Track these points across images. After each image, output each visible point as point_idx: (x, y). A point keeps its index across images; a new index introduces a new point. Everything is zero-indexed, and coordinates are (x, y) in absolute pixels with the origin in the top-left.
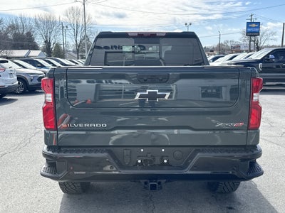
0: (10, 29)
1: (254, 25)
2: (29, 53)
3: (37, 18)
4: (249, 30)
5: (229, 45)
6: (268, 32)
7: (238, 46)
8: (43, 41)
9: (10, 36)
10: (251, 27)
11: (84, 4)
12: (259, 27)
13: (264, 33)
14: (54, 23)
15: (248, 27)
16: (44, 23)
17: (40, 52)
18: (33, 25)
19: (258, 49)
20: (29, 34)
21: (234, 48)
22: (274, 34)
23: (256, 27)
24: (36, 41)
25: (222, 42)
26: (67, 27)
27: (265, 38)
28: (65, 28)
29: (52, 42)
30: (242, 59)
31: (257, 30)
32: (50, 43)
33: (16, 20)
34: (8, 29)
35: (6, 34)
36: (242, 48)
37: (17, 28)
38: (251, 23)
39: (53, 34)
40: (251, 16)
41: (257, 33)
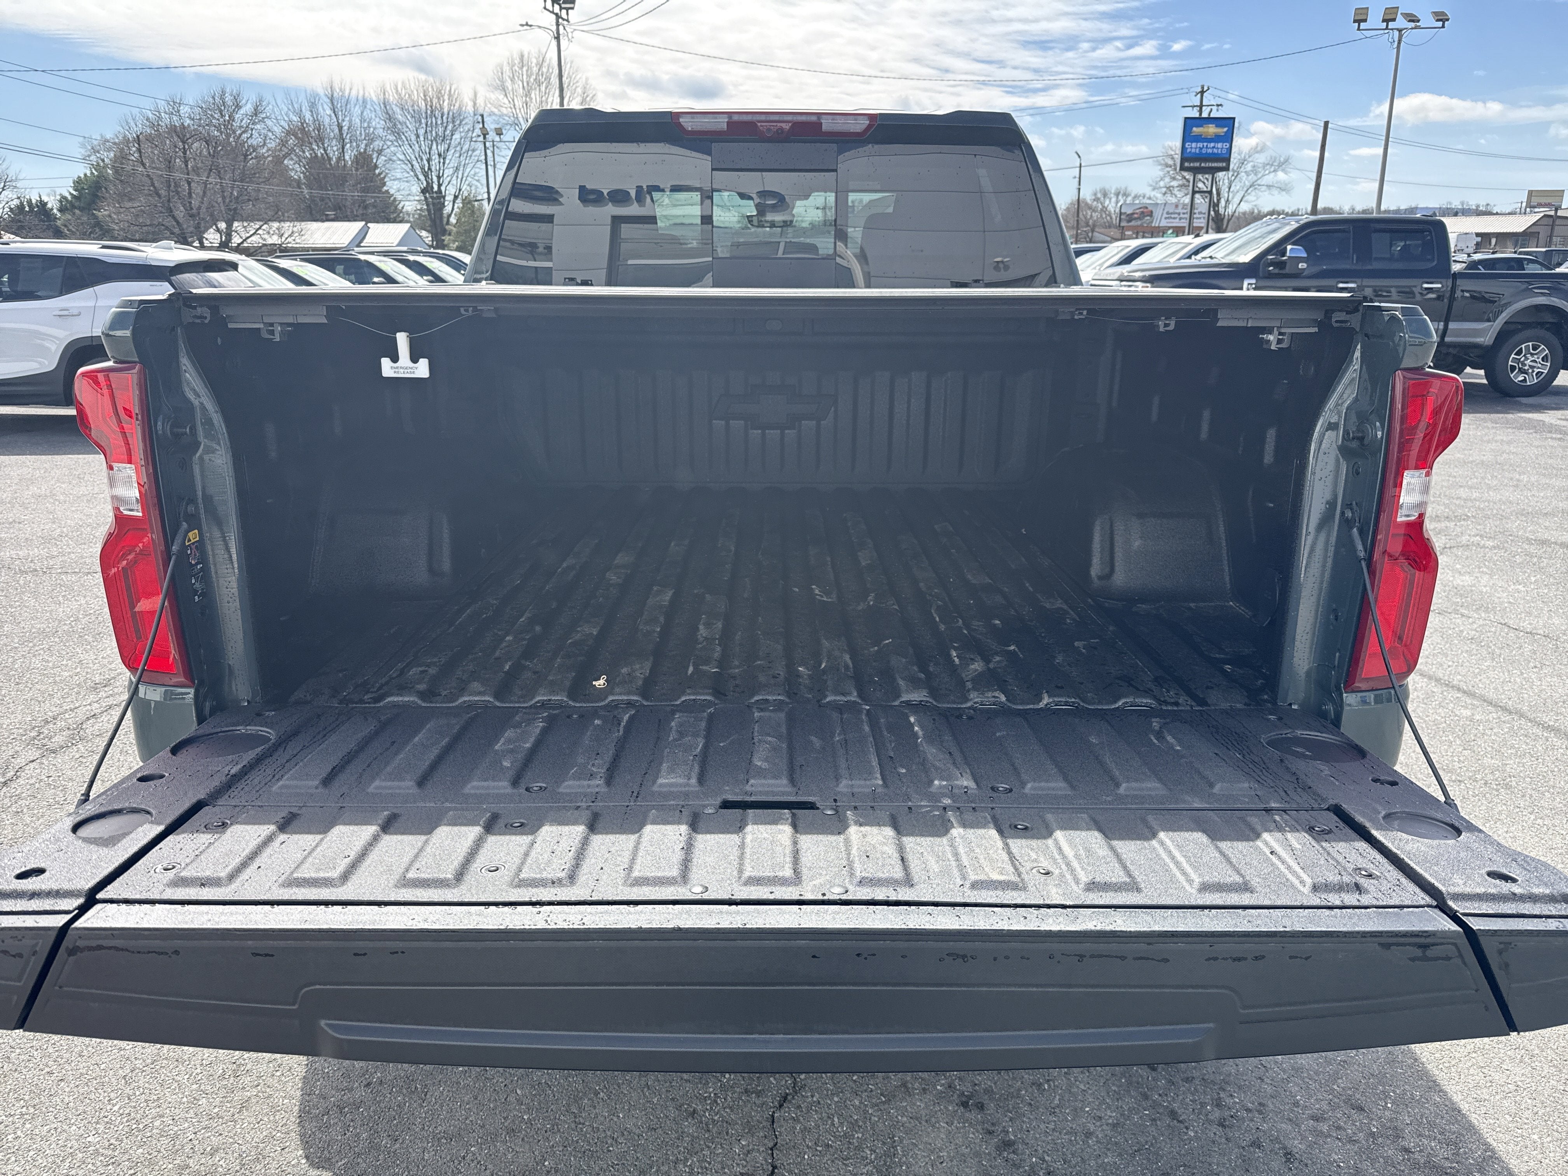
0: (292, 141)
1: (1211, 130)
2: (363, 234)
3: (392, 98)
4: (1193, 147)
5: (1112, 206)
6: (1261, 159)
7: (1146, 212)
8: (416, 189)
9: (295, 169)
10: (1198, 138)
11: (558, 38)
12: (1229, 138)
13: (1242, 163)
14: (456, 119)
15: (1187, 136)
16: (417, 116)
17: (404, 227)
18: (378, 124)
19: (1219, 223)
20: (364, 161)
21: (1130, 218)
22: (1282, 164)
23: (1217, 138)
24: (392, 187)
25: (1087, 195)
26: (499, 132)
27: (1245, 180)
28: (492, 135)
29: (450, 192)
30: (1172, 261)
31: (1220, 147)
32: (440, 196)
33: (313, 106)
34: (283, 143)
35: (278, 161)
36: (1159, 219)
37: (320, 139)
38: (1201, 121)
39: (452, 159)
40: (1202, 92)
41: (1223, 162)
